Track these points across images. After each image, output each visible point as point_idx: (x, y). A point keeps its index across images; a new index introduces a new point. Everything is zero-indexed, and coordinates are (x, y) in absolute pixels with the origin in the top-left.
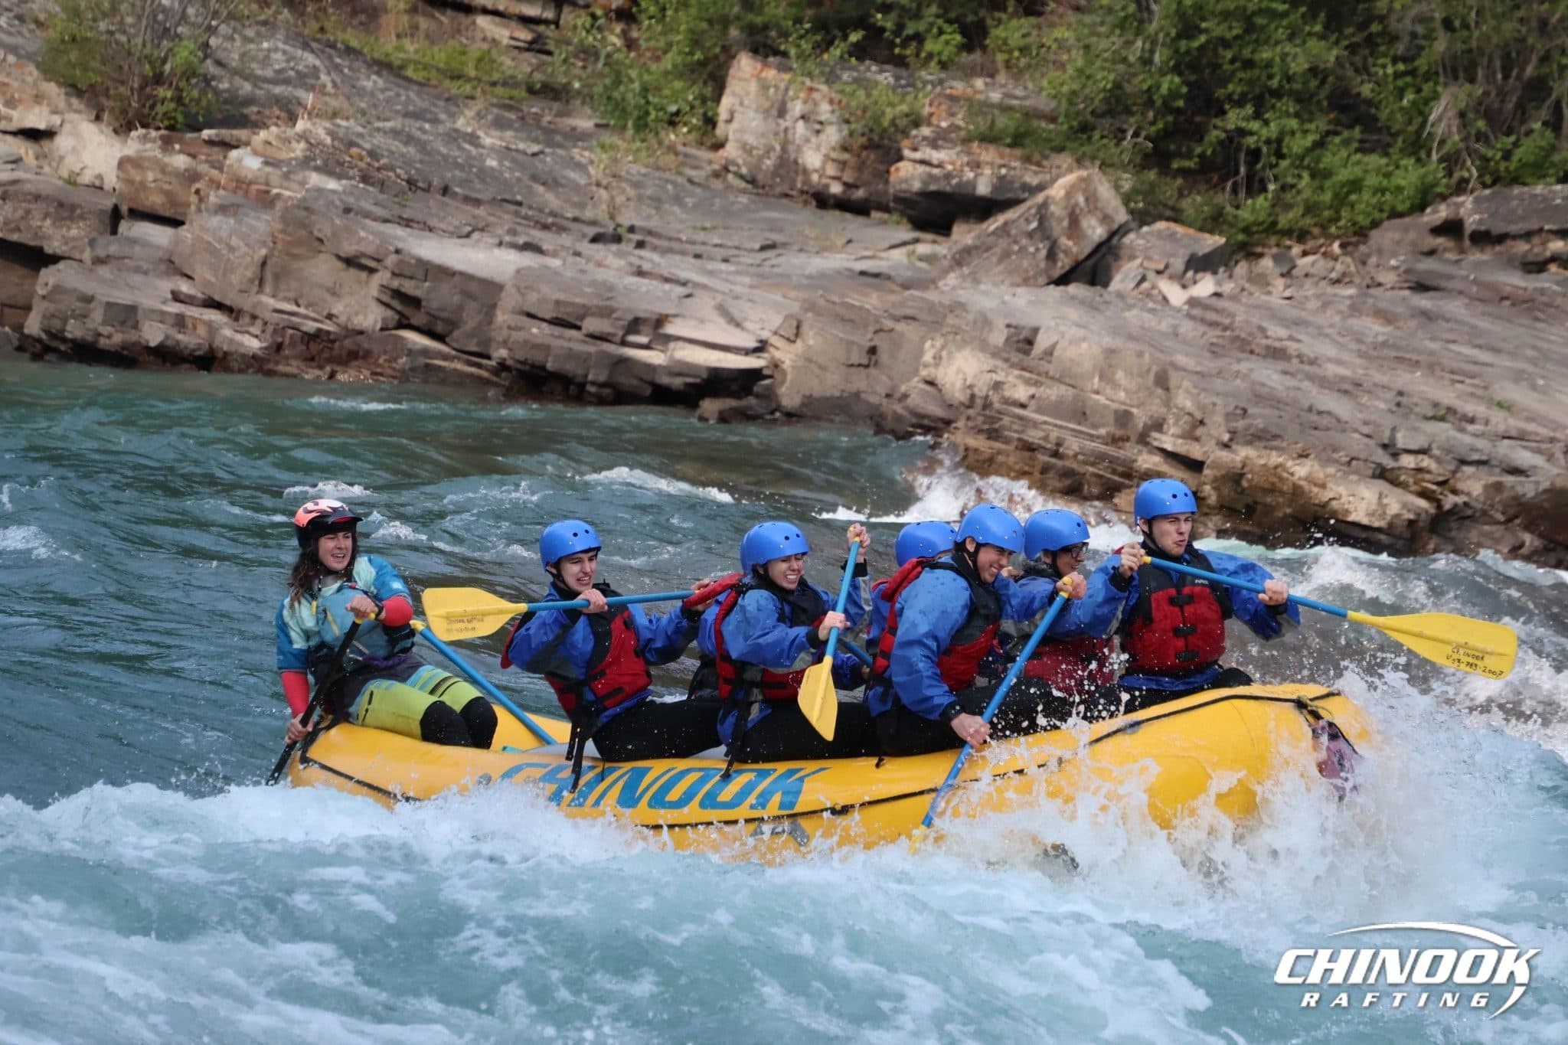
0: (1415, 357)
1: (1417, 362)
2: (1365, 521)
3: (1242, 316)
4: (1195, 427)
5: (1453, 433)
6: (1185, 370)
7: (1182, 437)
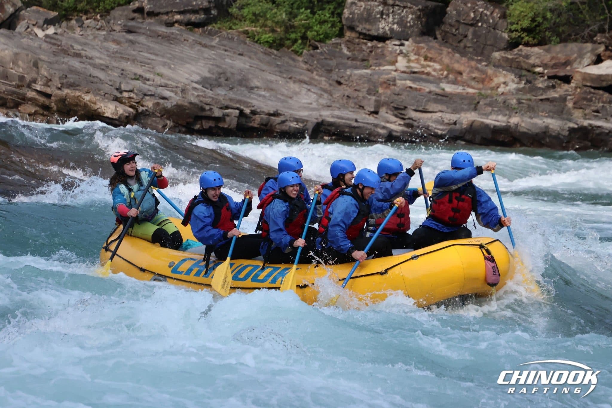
0: (127, 57)
1: (128, 59)
2: (110, 116)
3: (65, 41)
4: (48, 82)
5: (141, 84)
6: (44, 61)
7: (44, 85)
